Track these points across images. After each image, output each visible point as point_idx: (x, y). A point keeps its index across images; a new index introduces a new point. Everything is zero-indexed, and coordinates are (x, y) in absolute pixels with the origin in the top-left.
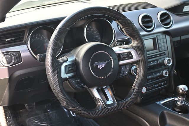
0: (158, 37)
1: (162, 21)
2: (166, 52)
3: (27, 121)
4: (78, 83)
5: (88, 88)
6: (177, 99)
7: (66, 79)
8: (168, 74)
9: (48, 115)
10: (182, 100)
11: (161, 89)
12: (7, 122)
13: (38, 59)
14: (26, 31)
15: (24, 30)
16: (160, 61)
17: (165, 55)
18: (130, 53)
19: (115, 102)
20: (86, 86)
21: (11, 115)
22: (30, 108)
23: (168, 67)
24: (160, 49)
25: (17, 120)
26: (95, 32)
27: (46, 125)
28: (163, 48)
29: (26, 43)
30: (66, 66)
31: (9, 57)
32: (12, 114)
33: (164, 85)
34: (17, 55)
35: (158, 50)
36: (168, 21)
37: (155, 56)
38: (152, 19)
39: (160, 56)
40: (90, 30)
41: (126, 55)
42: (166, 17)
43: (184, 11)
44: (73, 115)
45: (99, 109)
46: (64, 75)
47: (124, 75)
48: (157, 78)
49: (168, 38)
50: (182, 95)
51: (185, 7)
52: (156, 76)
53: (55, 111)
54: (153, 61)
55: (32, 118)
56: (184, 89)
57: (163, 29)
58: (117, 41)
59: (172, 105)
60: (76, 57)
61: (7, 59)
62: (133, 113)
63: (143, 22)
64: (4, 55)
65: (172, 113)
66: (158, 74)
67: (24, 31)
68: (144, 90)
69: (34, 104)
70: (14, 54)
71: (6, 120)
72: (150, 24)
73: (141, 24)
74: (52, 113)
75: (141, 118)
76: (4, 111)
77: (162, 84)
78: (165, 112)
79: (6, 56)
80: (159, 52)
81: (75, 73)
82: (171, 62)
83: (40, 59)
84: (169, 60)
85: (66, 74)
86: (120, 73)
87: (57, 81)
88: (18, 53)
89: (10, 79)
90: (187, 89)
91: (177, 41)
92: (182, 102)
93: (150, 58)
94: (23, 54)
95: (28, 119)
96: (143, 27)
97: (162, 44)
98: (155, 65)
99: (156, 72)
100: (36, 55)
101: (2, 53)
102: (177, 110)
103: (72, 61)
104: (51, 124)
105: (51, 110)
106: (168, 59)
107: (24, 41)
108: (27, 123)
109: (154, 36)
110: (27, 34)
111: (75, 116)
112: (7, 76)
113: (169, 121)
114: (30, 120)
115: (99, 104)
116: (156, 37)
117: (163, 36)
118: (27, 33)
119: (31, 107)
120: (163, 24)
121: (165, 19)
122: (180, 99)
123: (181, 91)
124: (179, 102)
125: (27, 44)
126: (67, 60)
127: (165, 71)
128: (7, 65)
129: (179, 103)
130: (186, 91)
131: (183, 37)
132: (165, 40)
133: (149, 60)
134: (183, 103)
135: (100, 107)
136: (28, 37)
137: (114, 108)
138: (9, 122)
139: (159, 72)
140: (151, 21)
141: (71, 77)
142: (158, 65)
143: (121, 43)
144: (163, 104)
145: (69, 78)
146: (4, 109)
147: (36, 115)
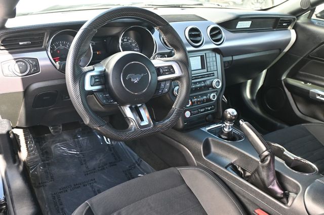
0: (207, 55)
1: (212, 36)
2: (215, 72)
3: (52, 147)
4: (107, 98)
5: (120, 106)
6: (224, 125)
7: (91, 92)
8: (216, 97)
9: (78, 142)
10: (229, 126)
11: (207, 115)
12: (27, 147)
13: (58, 68)
14: (46, 34)
15: (43, 32)
16: (208, 83)
17: (214, 75)
18: (171, 67)
19: (151, 124)
20: (116, 103)
21: (32, 140)
22: (56, 132)
23: (216, 90)
24: (209, 69)
25: (40, 145)
26: (134, 45)
27: (75, 153)
28: (212, 68)
29: (45, 49)
30: (92, 77)
31: (24, 64)
32: (34, 138)
33: (211, 110)
34: (34, 63)
35: (206, 70)
36: (219, 37)
37: (203, 77)
38: (200, 32)
39: (209, 76)
40: (128, 41)
41: (166, 69)
42: (217, 31)
43: (237, 27)
44: (108, 143)
45: (131, 130)
46: (88, 87)
47: (164, 92)
48: (203, 102)
49: (218, 56)
50: (231, 120)
51: (239, 22)
52: (202, 99)
53: (86, 138)
54: (200, 82)
55: (58, 144)
56: (233, 113)
57: (213, 46)
58: (158, 54)
59: (219, 132)
60: (106, 67)
61: (21, 67)
62: (174, 140)
63: (190, 36)
64: (17, 62)
65: (217, 140)
66: (205, 97)
67: (43, 34)
68: (188, 114)
69: (61, 127)
70: (30, 61)
71: (27, 146)
72: (198, 39)
73: (188, 38)
74: (83, 140)
75: (182, 146)
76: (24, 134)
77: (209, 109)
78: (210, 139)
79: (19, 63)
80: (207, 72)
81: (104, 86)
82: (221, 84)
83: (60, 67)
84: (218, 82)
85: (92, 86)
86: (159, 89)
87: (79, 93)
88: (36, 60)
89: (26, 92)
90: (235, 113)
91: (228, 62)
92: (229, 128)
93: (196, 78)
94: (41, 63)
95: (54, 145)
96: (190, 41)
97: (211, 63)
98: (202, 86)
99: (202, 95)
100: (56, 62)
101: (14, 59)
102: (223, 137)
103: (101, 72)
104: (81, 151)
105: (82, 137)
106: (216, 80)
107: (43, 47)
108: (53, 150)
109: (203, 53)
110: (46, 38)
111: (110, 143)
112: (20, 89)
113: (213, 149)
114: (56, 147)
115: (132, 124)
116: (204, 54)
117: (212, 54)
118: (47, 36)
119: (56, 130)
120: (214, 40)
121: (215, 33)
122: (228, 124)
123: (229, 115)
124: (226, 128)
125: (47, 51)
126: (94, 70)
127: (212, 94)
128: (21, 75)
129: (226, 130)
130: (235, 116)
131: (235, 58)
132: (214, 59)
133: (193, 81)
134: (231, 130)
135: (133, 129)
136: (48, 41)
137: (149, 129)
138: (31, 147)
139: (206, 94)
140: (199, 35)
141: (98, 91)
142: (205, 86)
143: (162, 55)
144: (208, 131)
145: (95, 92)
146: (24, 132)
147: (63, 141)
